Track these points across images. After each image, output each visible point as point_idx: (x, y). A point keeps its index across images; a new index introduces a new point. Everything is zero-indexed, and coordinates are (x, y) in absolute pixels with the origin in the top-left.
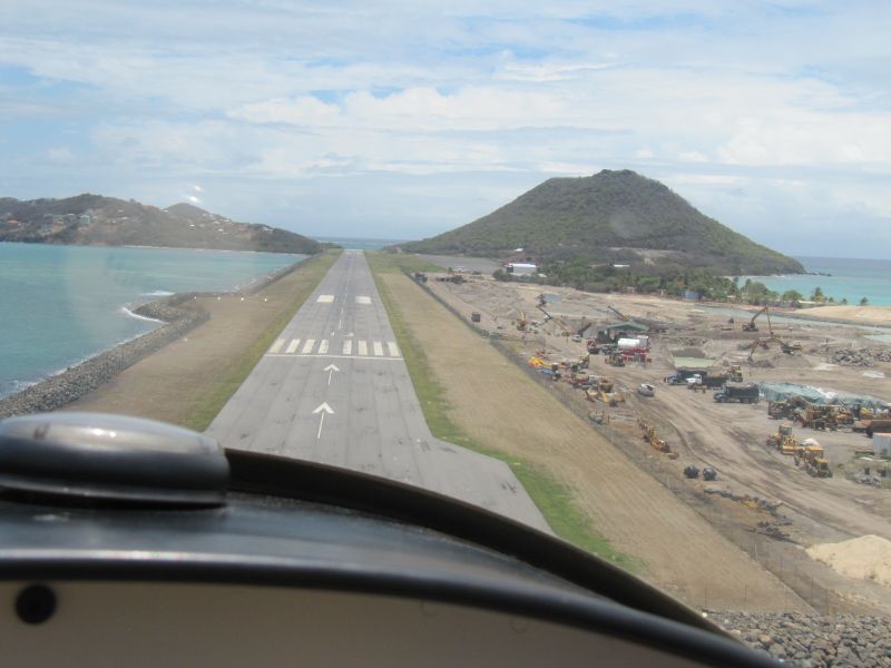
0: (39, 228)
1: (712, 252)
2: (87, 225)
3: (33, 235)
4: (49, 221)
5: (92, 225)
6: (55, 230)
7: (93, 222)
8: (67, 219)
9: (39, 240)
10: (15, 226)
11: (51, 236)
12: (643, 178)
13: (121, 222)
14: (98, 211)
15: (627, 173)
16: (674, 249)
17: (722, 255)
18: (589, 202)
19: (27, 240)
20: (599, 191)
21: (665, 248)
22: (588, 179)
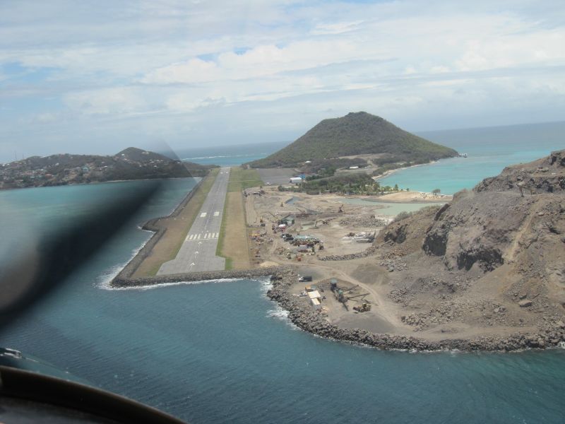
0: (63, 177)
1: (404, 152)
2: (87, 173)
3: (61, 181)
4: (68, 173)
5: (90, 172)
6: (72, 177)
7: (89, 170)
8: (76, 171)
9: (65, 184)
10: (50, 177)
11: (70, 181)
12: (370, 115)
13: (104, 169)
14: (92, 164)
15: (362, 114)
16: (386, 152)
17: (409, 153)
18: (343, 131)
19: (58, 184)
20: (347, 124)
21: (381, 152)
22: (342, 118)
